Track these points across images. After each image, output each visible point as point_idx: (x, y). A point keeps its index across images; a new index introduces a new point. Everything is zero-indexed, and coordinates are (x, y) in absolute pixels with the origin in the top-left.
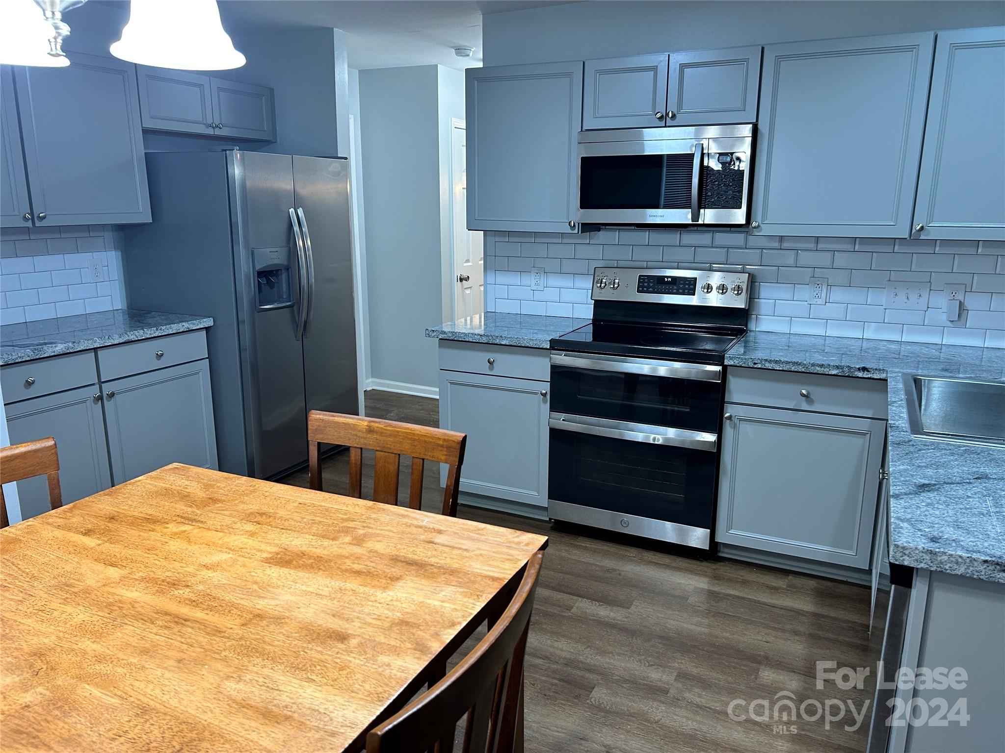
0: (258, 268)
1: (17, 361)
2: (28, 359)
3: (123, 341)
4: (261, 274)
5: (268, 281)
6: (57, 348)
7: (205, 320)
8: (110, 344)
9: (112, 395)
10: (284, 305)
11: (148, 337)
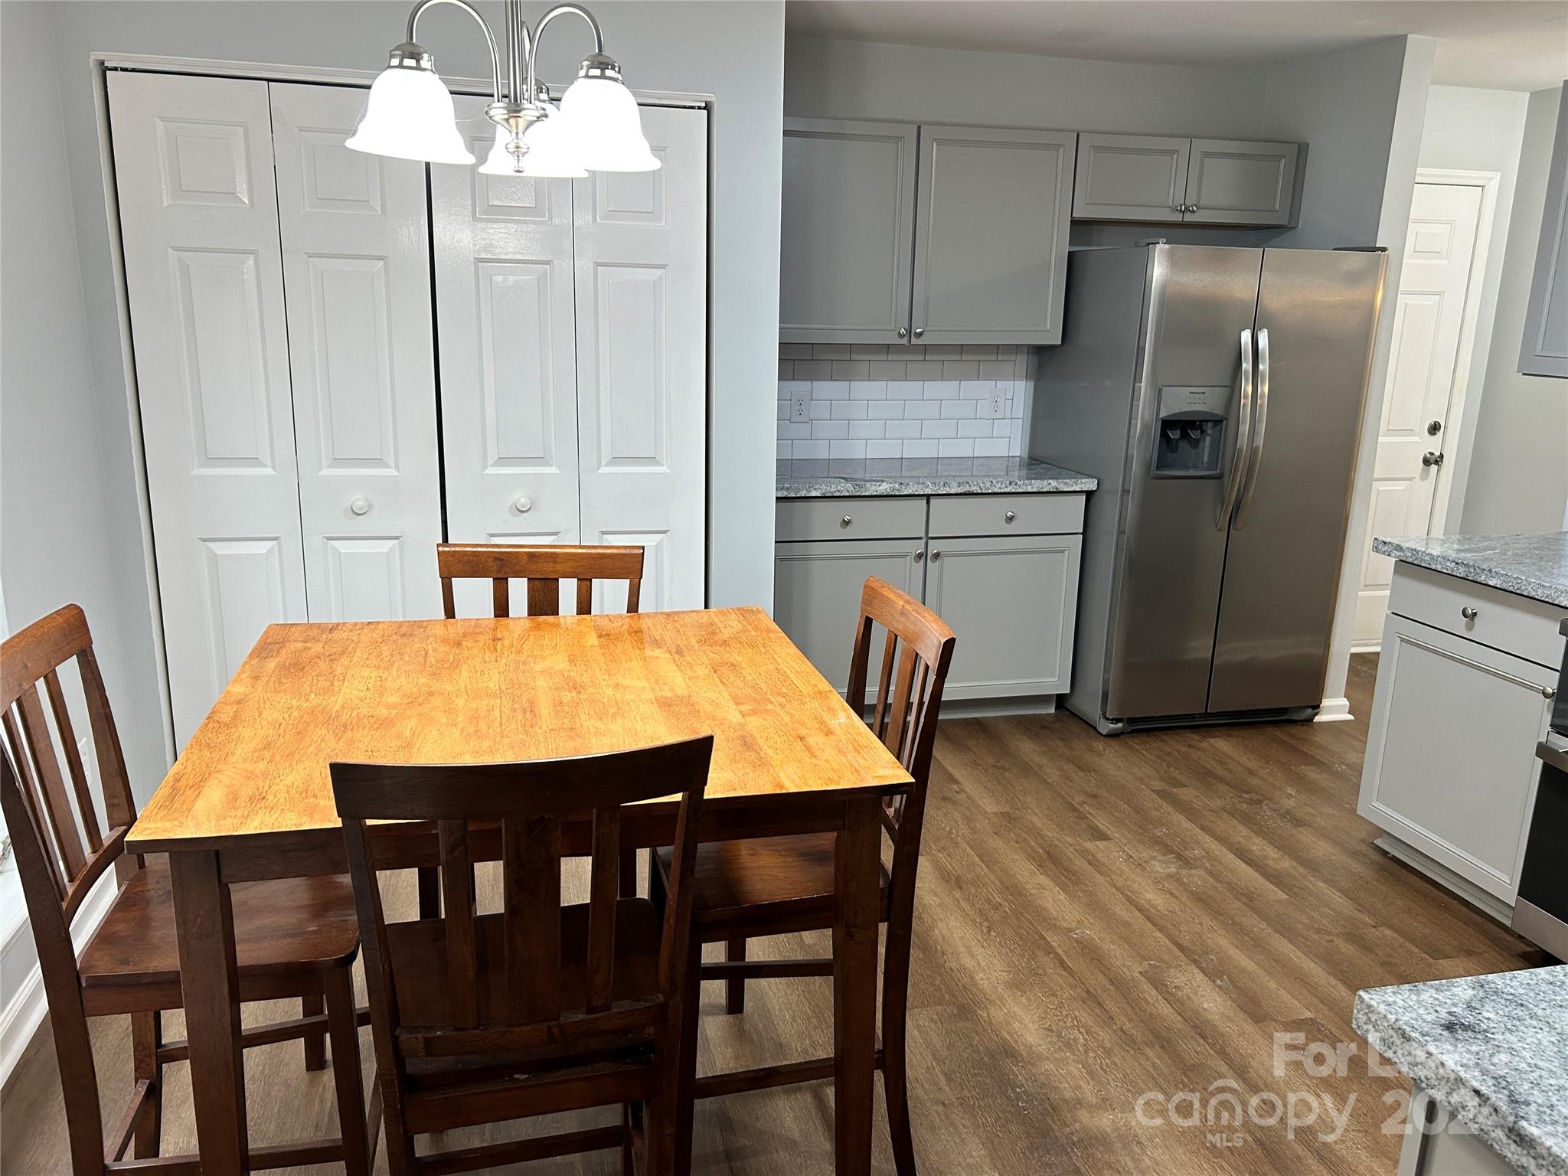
0: (1163, 415)
1: (835, 495)
2: (847, 494)
3: (962, 492)
4: (1167, 424)
5: (1185, 435)
6: (881, 488)
7: (1084, 480)
8: (945, 492)
9: (937, 556)
10: (1205, 473)
11: (996, 491)
